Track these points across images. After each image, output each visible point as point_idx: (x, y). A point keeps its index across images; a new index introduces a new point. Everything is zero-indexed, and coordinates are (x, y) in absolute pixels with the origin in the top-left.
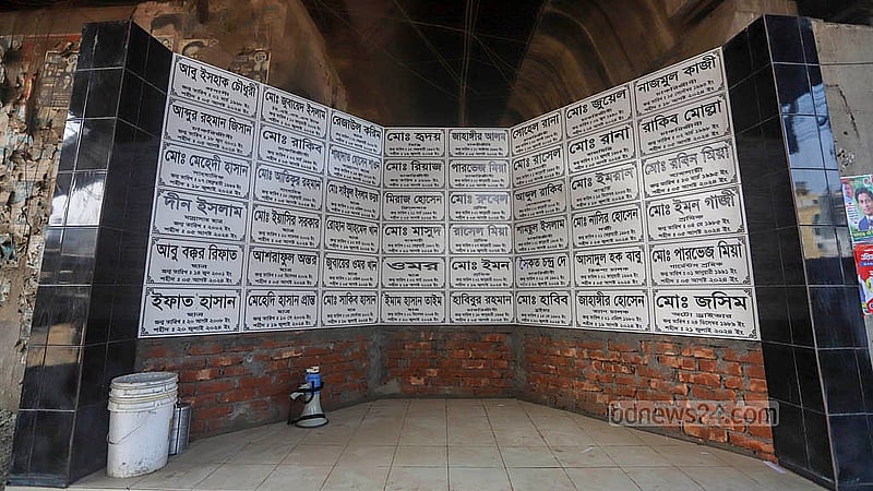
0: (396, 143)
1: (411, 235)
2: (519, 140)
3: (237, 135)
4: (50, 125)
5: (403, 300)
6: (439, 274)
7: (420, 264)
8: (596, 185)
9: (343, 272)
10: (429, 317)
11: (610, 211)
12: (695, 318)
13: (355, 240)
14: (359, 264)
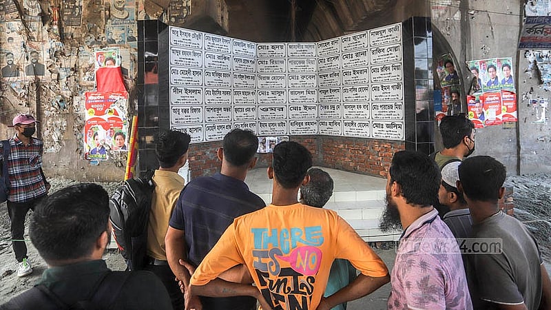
0: (262, 51)
1: (271, 95)
2: (321, 49)
3: (196, 58)
4: (72, 36)
5: (268, 125)
6: (284, 113)
7: (275, 108)
8: (353, 75)
9: (242, 114)
10: (280, 132)
11: (358, 87)
12: (385, 132)
13: (246, 99)
14: (248, 110)
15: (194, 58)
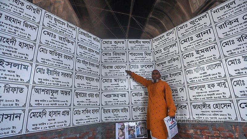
0: (106, 45)
1: (114, 82)
2: (156, 43)
3: (28, 30)
5: (111, 111)
6: (126, 99)
7: (118, 94)
8: (196, 56)
9: (84, 99)
10: (123, 118)
11: (205, 66)
13: (89, 84)
14: (91, 95)
15: (24, 28)
